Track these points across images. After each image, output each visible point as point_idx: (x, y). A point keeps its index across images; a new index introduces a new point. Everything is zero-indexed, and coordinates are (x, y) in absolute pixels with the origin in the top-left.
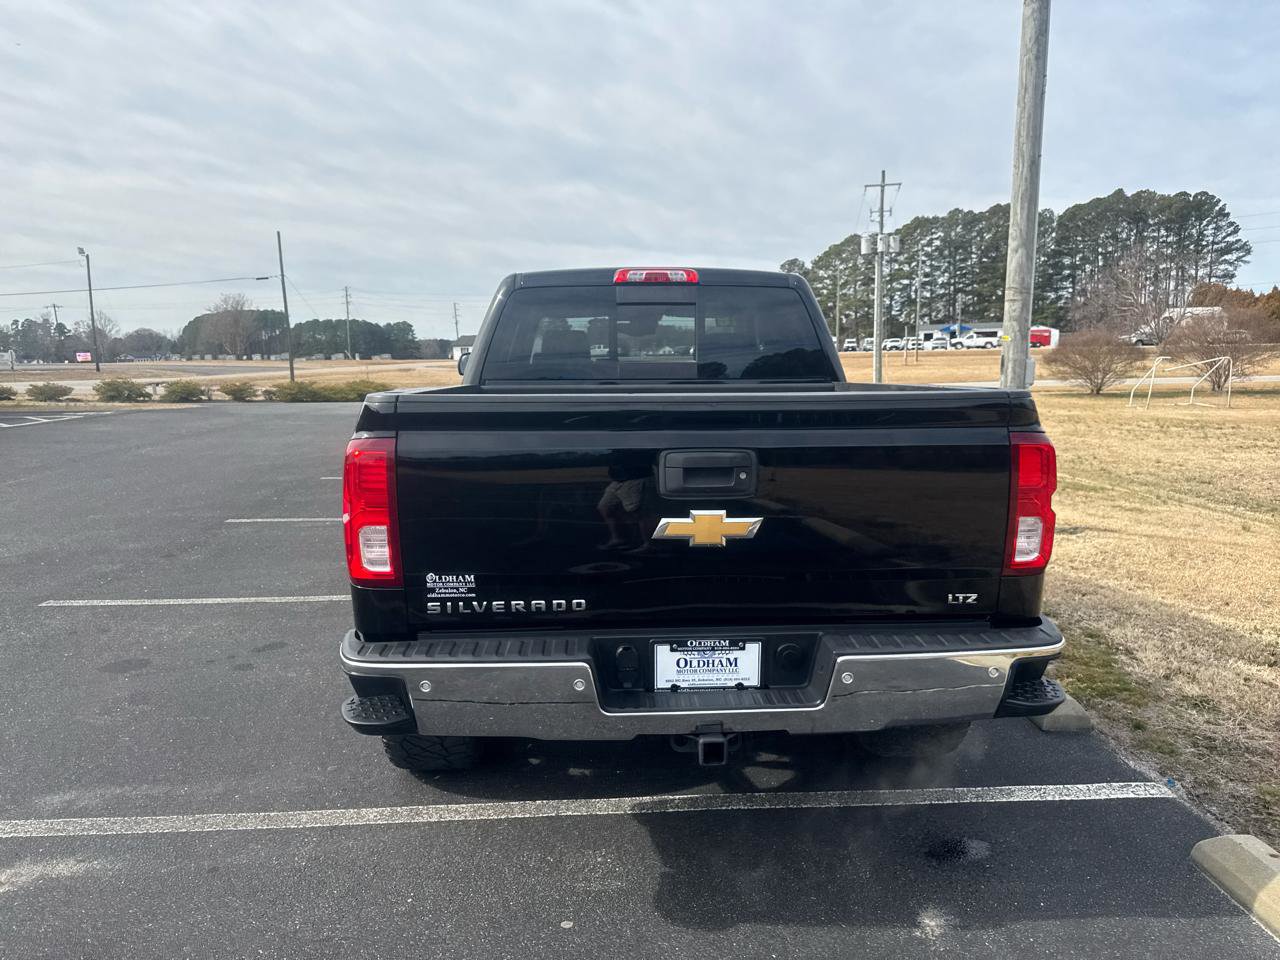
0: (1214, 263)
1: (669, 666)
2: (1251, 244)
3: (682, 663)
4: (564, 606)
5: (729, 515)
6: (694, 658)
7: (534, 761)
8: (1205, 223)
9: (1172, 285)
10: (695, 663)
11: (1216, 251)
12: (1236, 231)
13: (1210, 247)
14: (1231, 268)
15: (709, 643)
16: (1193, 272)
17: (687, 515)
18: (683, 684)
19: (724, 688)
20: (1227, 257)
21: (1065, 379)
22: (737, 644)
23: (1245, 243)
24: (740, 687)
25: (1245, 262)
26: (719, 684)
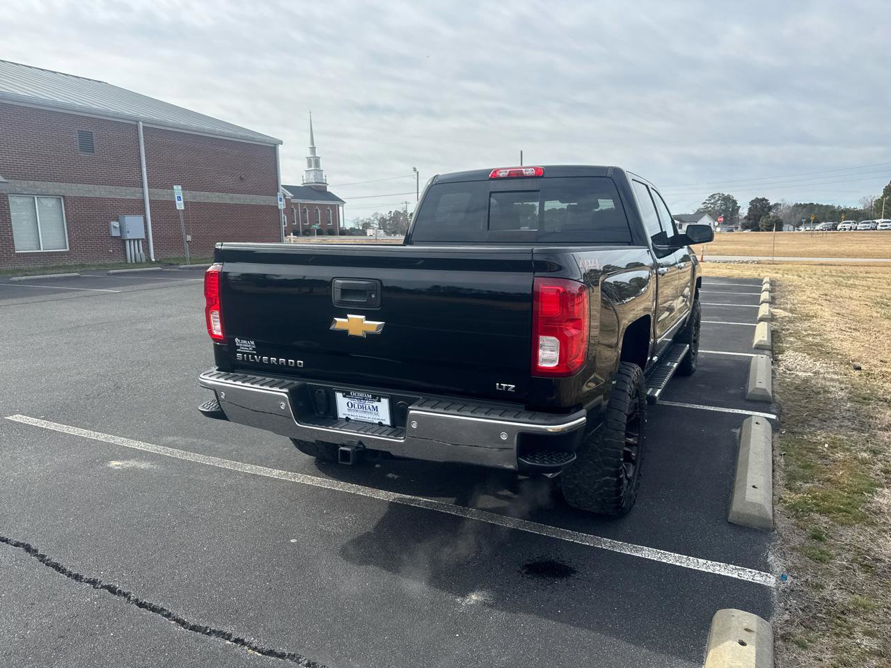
1: (344, 406)
3: (350, 405)
4: (293, 364)
5: (367, 319)
6: (355, 402)
7: (377, 466)
10: (356, 406)
15: (361, 395)
17: (346, 317)
18: (352, 418)
19: (372, 424)
22: (377, 398)
24: (380, 424)
26: (369, 420)
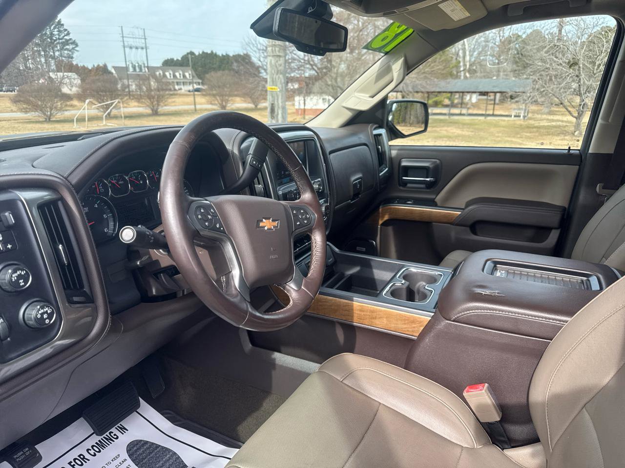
0: (62, 49)
2: (77, 41)
8: (52, 28)
9: (43, 60)
11: (62, 43)
12: (68, 34)
13: (58, 41)
14: (70, 53)
16: (52, 53)
20: (68, 47)
21: (26, 112)
23: (74, 41)
25: (77, 51)
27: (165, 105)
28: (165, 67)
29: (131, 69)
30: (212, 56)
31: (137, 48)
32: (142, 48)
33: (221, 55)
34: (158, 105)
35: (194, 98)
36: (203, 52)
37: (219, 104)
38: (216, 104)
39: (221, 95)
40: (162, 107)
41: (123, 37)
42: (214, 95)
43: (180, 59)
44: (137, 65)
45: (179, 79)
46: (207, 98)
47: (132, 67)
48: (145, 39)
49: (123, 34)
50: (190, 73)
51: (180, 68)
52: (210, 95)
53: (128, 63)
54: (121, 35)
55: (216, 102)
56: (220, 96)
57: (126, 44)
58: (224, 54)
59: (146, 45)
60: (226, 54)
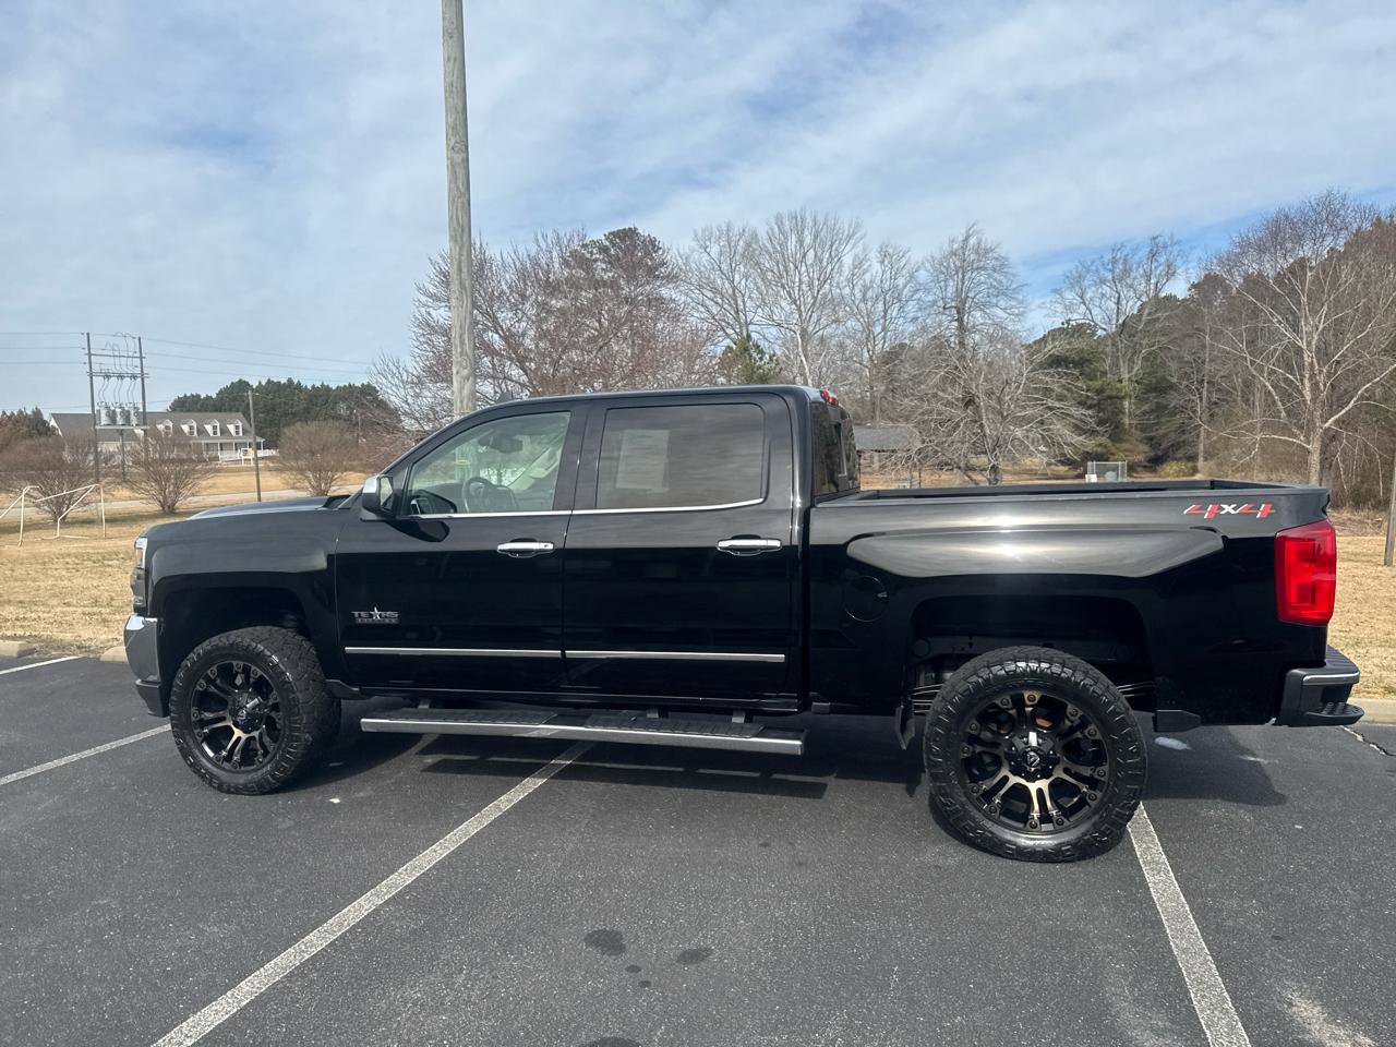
27: (193, 495)
28: (177, 414)
29: (104, 420)
30: (291, 388)
31: (121, 377)
32: (134, 377)
33: (309, 387)
34: (177, 493)
35: (258, 475)
36: (269, 381)
37: (313, 487)
38: (306, 489)
39: (317, 469)
40: (185, 498)
41: (90, 355)
42: (301, 471)
43: (214, 396)
44: (118, 410)
45: (213, 438)
46: (285, 475)
47: (108, 415)
48: (141, 358)
49: (89, 349)
50: (240, 424)
51: (215, 414)
52: (291, 469)
53: (96, 408)
54: (87, 352)
55: (307, 484)
56: (314, 471)
57: (96, 368)
58: (318, 385)
59: (142, 371)
60: (322, 385)
